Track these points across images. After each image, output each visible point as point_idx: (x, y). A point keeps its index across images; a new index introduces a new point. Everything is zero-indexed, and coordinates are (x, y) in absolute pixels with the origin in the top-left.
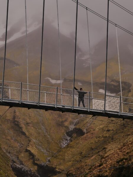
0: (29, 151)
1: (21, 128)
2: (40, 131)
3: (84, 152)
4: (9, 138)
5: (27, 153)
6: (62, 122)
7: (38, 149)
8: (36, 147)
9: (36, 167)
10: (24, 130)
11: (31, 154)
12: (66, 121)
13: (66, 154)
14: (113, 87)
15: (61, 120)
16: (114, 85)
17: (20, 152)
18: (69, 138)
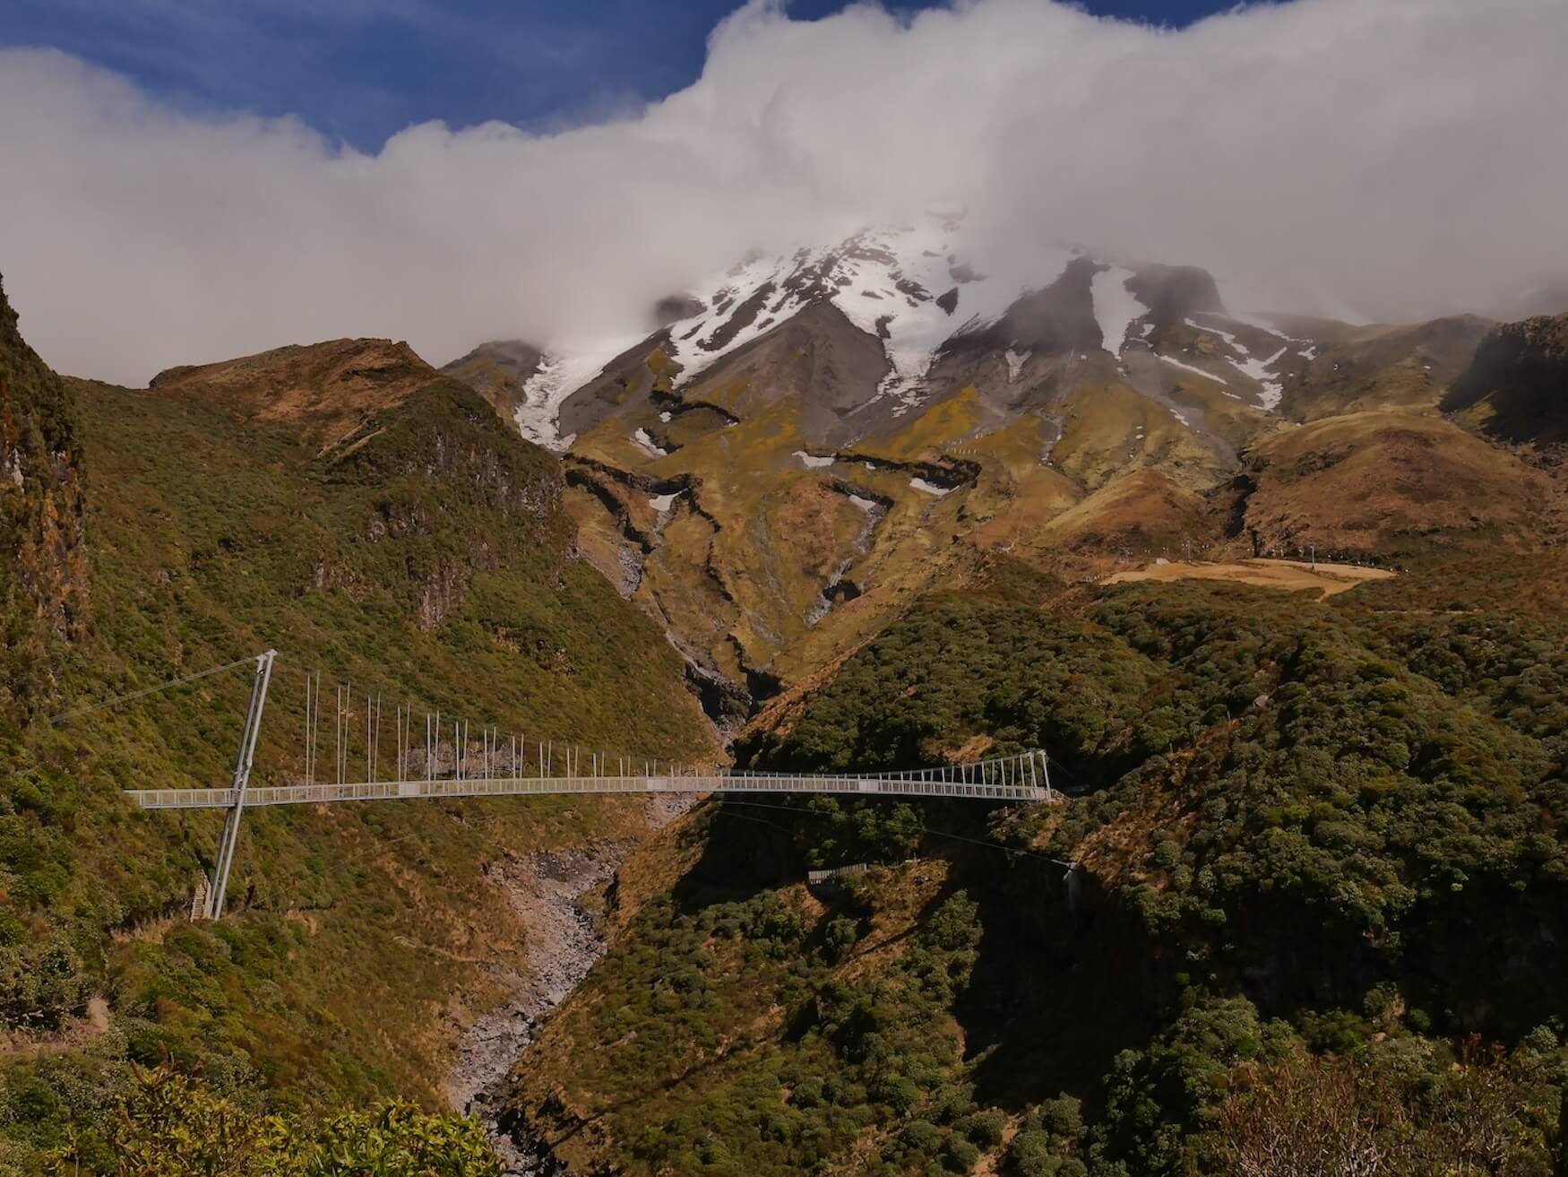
0: (735, 638)
1: (722, 584)
2: (765, 589)
3: (842, 643)
4: (695, 608)
5: (730, 644)
6: (815, 566)
7: (756, 633)
8: (752, 629)
9: (744, 677)
10: (729, 588)
11: (738, 646)
12: (824, 562)
13: (807, 648)
14: (942, 473)
15: (812, 562)
16: (944, 469)
17: (714, 641)
18: (827, 604)
